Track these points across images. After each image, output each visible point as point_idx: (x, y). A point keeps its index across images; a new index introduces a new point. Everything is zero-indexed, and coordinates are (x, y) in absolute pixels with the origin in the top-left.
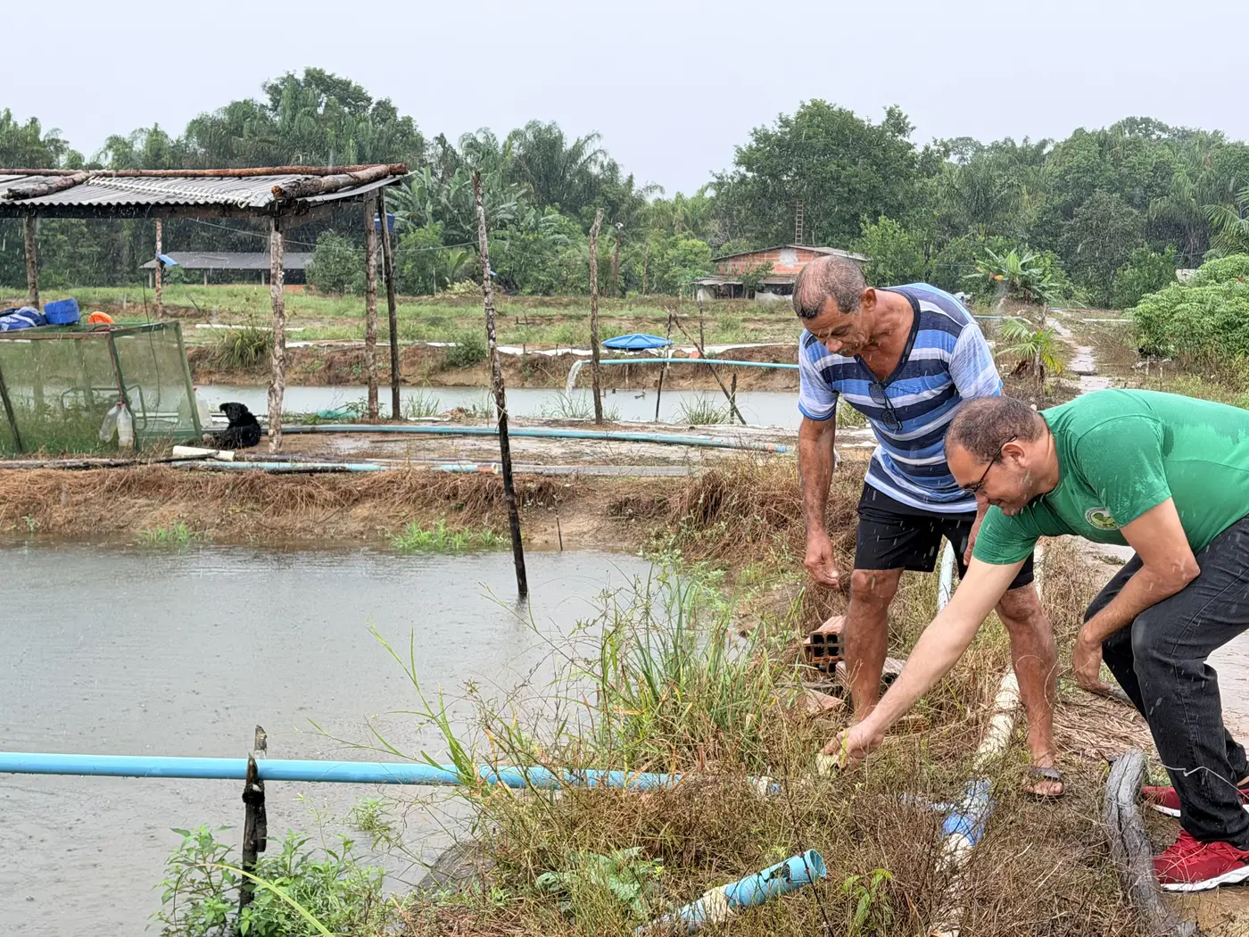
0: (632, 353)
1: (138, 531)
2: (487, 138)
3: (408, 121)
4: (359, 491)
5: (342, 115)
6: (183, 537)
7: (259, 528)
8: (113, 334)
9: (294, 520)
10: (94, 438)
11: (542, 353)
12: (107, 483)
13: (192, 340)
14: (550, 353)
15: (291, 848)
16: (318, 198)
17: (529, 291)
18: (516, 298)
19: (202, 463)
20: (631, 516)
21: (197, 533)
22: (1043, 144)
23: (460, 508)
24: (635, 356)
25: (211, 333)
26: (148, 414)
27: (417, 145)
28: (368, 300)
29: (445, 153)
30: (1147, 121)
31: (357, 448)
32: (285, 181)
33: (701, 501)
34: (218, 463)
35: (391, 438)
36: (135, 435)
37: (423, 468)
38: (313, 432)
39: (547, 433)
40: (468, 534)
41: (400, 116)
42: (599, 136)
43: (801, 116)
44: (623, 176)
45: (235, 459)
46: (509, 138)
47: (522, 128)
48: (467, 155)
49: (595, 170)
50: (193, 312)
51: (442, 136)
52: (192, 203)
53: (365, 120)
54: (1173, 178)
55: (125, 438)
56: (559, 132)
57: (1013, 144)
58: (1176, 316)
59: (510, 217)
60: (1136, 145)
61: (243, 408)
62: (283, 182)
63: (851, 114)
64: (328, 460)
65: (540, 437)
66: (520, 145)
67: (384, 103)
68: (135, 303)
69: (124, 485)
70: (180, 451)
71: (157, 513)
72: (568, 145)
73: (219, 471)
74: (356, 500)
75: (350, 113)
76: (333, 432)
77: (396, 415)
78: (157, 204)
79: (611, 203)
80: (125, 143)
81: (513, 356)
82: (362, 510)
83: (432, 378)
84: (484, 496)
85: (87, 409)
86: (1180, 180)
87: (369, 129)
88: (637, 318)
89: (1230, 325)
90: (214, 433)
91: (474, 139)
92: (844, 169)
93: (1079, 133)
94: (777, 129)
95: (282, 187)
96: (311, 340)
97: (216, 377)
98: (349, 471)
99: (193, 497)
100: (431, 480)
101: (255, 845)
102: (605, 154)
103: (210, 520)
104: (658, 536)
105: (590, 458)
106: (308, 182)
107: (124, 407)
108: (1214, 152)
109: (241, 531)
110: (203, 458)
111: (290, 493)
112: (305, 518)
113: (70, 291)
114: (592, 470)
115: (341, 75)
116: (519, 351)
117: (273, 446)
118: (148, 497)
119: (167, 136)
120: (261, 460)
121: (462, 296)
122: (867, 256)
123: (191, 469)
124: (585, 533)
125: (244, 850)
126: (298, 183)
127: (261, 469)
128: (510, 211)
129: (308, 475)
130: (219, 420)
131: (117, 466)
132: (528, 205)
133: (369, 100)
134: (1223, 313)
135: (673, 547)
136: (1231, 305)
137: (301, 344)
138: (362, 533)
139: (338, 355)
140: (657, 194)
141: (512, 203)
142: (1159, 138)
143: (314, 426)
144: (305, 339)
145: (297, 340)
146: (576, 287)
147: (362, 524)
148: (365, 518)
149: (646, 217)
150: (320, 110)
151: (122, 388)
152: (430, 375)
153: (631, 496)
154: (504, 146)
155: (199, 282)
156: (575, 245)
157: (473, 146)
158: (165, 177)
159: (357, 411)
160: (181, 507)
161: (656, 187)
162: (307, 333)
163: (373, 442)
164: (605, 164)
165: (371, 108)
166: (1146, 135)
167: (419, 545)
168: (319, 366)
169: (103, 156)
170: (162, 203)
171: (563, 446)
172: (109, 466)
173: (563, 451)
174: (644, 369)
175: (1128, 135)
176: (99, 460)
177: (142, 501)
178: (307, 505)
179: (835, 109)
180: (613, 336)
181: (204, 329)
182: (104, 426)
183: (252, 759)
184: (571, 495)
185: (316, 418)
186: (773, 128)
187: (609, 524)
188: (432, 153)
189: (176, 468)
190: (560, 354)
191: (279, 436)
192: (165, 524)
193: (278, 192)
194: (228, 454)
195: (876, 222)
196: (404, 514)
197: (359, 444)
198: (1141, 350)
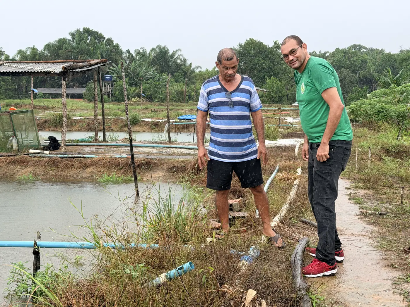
0: (187, 121)
1: (17, 176)
2: (143, 50)
3: (117, 45)
4: (89, 164)
5: (96, 42)
6: (31, 178)
7: (56, 175)
8: (11, 114)
9: (68, 173)
10: (5, 147)
11: (158, 121)
12: (7, 161)
13: (43, 116)
14: (161, 121)
15: (48, 268)
16: (77, 70)
17: (157, 101)
18: (152, 103)
19: (38, 155)
20: (175, 171)
21: (36, 177)
22: (326, 53)
23: (121, 169)
24: (188, 122)
25: (50, 114)
26: (23, 140)
27: (120, 53)
28: (95, 103)
29: (129, 55)
30: (359, 46)
31: (90, 151)
32: (67, 65)
33: (196, 166)
34: (44, 155)
35: (102, 147)
36: (18, 146)
37: (110, 156)
38: (77, 145)
39: (152, 146)
40: (123, 177)
41: (115, 43)
42: (180, 50)
43: (246, 44)
44: (188, 63)
45: (50, 154)
46: (151, 51)
47: (155, 47)
48: (137, 56)
49: (179, 61)
50: (45, 107)
51: (129, 50)
52: (36, 71)
53: (103, 45)
54: (368, 64)
55: (15, 147)
56: (167, 49)
57: (316, 53)
58: (362, 109)
59: (151, 77)
60: (355, 54)
61: (55, 138)
62: (66, 65)
63: (262, 43)
64: (79, 154)
65: (150, 147)
66: (154, 53)
67: (109, 39)
68: (26, 105)
69: (13, 162)
70: (31, 151)
71: (23, 171)
72: (170, 53)
73: (44, 157)
74: (87, 166)
75: (98, 43)
76: (83, 145)
77: (104, 140)
78: (25, 72)
79: (184, 72)
80: (23, 52)
81: (148, 122)
82: (89, 170)
83: (122, 129)
84: (128, 165)
85: (3, 138)
86: (370, 65)
87: (104, 47)
88: (191, 110)
89: (379, 112)
90: (44, 146)
91: (139, 51)
92: (260, 61)
93: (337, 49)
94: (238, 48)
95: (65, 66)
96: (82, 116)
97: (51, 129)
98: (85, 157)
99: (35, 166)
100: (112, 160)
101: (37, 267)
102: (182, 56)
103: (40, 173)
104: (183, 178)
105: (165, 154)
106: (74, 65)
107: (14, 138)
108: (381, 56)
109: (50, 177)
110: (39, 153)
111: (66, 164)
112: (71, 172)
113: (5, 101)
114: (164, 157)
115: (95, 30)
116: (150, 120)
117: (63, 150)
118: (21, 166)
119: (37, 50)
120: (58, 154)
121: (135, 102)
122: (267, 89)
123: (35, 157)
124: (160, 177)
125: (33, 269)
126: (70, 65)
127: (57, 157)
128: (150, 74)
129: (72, 159)
130: (47, 142)
131: (11, 156)
132: (157, 72)
133: (104, 38)
134: (377, 108)
135: (187, 181)
136: (379, 105)
137: (79, 118)
138: (89, 177)
139: (91, 121)
140: (199, 69)
141: (151, 72)
142: (363, 51)
143: (77, 143)
144: (80, 116)
145: (78, 116)
146: (172, 100)
147: (89, 174)
148: (90, 172)
149: (195, 77)
150: (88, 41)
151: (14, 131)
152: (121, 128)
153: (175, 165)
154: (149, 53)
155: (48, 98)
156: (172, 86)
157: (139, 53)
158: (29, 63)
159: (92, 139)
160: (31, 169)
161: (199, 67)
162: (81, 114)
163: (96, 148)
164: (182, 59)
165: (105, 40)
166: (359, 50)
167: (107, 181)
168: (85, 125)
169: (16, 56)
170: (27, 71)
171: (157, 150)
172: (9, 156)
173: (157, 151)
174: (191, 126)
175: (353, 50)
176: (5, 154)
177: (19, 167)
178: (72, 168)
179: (257, 41)
180: (181, 115)
181: (47, 113)
182: (8, 143)
183: (35, 241)
184: (156, 165)
185: (78, 141)
186: (237, 47)
187: (168, 174)
188: (125, 56)
189: (30, 156)
190: (163, 121)
191: (65, 146)
192: (26, 174)
193: (64, 68)
194: (47, 152)
195: (270, 78)
196: (103, 171)
197: (91, 149)
198: (351, 120)
